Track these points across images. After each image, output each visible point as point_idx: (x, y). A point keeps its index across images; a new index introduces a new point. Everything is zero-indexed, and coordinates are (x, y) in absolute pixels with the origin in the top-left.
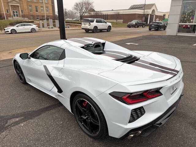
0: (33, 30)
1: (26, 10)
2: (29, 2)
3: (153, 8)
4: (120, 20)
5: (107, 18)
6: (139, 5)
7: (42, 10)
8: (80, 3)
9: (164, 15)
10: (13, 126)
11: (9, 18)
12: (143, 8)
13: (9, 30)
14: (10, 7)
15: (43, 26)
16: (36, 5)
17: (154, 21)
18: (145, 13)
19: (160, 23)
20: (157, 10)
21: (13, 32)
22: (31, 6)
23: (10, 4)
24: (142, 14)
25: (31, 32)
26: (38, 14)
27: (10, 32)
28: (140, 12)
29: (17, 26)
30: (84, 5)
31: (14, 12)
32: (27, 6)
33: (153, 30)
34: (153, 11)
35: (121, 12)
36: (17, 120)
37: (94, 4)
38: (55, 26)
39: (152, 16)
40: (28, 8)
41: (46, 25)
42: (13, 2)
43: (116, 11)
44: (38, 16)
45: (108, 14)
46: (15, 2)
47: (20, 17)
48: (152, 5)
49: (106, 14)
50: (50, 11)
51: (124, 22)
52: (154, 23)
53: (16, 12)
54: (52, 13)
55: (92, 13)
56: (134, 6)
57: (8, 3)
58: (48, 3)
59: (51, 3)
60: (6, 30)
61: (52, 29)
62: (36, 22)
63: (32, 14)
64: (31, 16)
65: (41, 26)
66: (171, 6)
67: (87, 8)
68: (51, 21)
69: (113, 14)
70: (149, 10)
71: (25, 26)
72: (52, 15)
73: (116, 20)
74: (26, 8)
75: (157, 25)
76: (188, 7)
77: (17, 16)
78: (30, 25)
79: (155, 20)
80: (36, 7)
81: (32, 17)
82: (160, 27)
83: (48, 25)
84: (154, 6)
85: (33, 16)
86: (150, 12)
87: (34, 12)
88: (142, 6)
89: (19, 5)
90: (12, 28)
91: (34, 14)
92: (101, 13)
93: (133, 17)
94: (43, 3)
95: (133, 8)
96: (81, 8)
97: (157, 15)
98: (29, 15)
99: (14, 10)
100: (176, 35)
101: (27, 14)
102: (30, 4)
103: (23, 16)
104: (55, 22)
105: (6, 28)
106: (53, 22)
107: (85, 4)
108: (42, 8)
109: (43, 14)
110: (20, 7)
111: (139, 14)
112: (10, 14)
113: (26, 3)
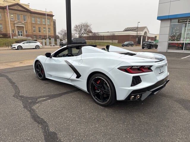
0: (37, 47)
1: (30, 30)
2: (33, 23)
3: (145, 30)
4: (116, 41)
5: (104, 38)
6: (132, 28)
7: (44, 31)
8: (79, 26)
9: (156, 37)
10: (42, 101)
11: (14, 37)
12: (136, 30)
13: (16, 47)
14: (16, 27)
15: (46, 44)
16: (40, 26)
17: (146, 41)
18: (138, 35)
19: (152, 42)
20: (149, 32)
21: (20, 48)
22: (34, 27)
23: (16, 25)
24: (135, 36)
25: (36, 48)
26: (40, 34)
27: (17, 48)
28: (134, 33)
29: (23, 43)
30: (82, 27)
31: (19, 32)
32: (31, 27)
33: (146, 48)
34: (146, 33)
35: (116, 34)
36: (44, 99)
37: (91, 27)
38: (56, 44)
39: (144, 37)
40: (32, 29)
41: (48, 43)
42: (19, 24)
43: (111, 33)
44: (40, 36)
45: (104, 35)
46: (21, 24)
47: (24, 36)
48: (144, 28)
49: (103, 35)
50: (52, 31)
51: (119, 42)
52: (147, 43)
53: (21, 32)
54: (53, 33)
55: (90, 34)
56: (128, 28)
57: (14, 24)
58: (50, 25)
59: (53, 25)
60: (13, 47)
61: (54, 47)
62: (39, 40)
63: (35, 34)
64: (34, 35)
65: (44, 44)
66: (161, 27)
67: (85, 30)
68: (53, 40)
69: (109, 35)
70: (141, 32)
71: (30, 43)
72: (53, 35)
73: (111, 41)
74: (31, 29)
75: (149, 44)
76: (175, 28)
77: (22, 35)
78: (35, 42)
79: (148, 40)
80: (39, 28)
81: (35, 37)
82: (152, 46)
83: (50, 43)
84: (146, 29)
85: (36, 35)
86: (142, 33)
87: (37, 33)
88: (135, 28)
89: (24, 26)
90: (19, 44)
91: (37, 34)
92: (98, 34)
93: (127, 38)
94: (46, 24)
95: (127, 30)
96: (81, 29)
97: (149, 36)
98: (32, 35)
99: (19, 30)
100: (167, 52)
101: (31, 34)
102: (34, 25)
103: (27, 36)
104: (56, 41)
105: (13, 45)
106: (55, 41)
107: (84, 26)
108: (45, 29)
109: (45, 35)
110: (24, 28)
111: (132, 35)
112: (15, 34)
113: (30, 24)
